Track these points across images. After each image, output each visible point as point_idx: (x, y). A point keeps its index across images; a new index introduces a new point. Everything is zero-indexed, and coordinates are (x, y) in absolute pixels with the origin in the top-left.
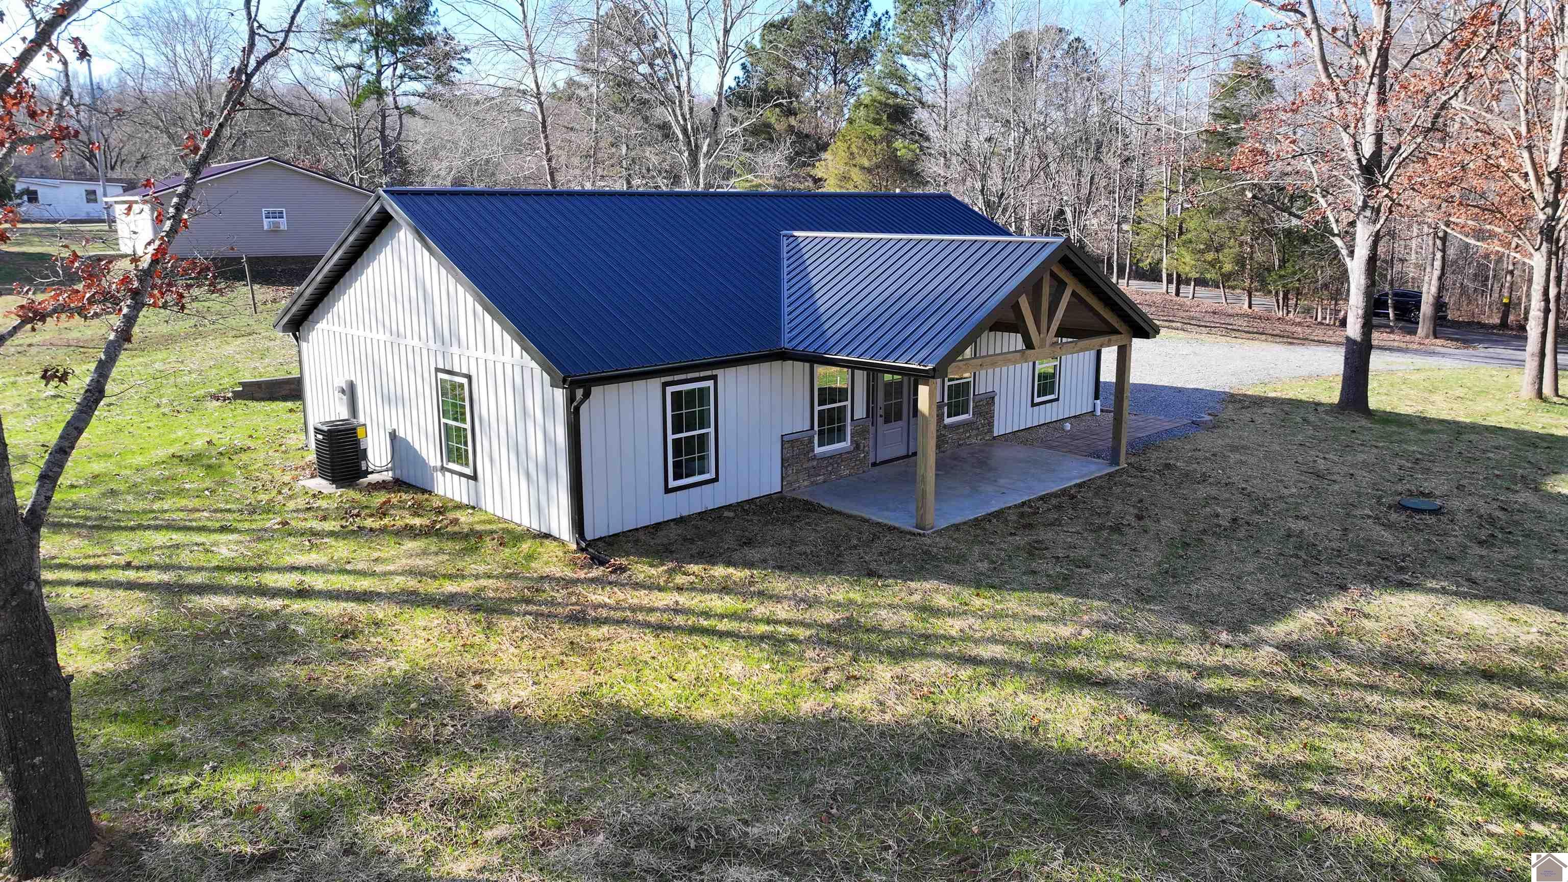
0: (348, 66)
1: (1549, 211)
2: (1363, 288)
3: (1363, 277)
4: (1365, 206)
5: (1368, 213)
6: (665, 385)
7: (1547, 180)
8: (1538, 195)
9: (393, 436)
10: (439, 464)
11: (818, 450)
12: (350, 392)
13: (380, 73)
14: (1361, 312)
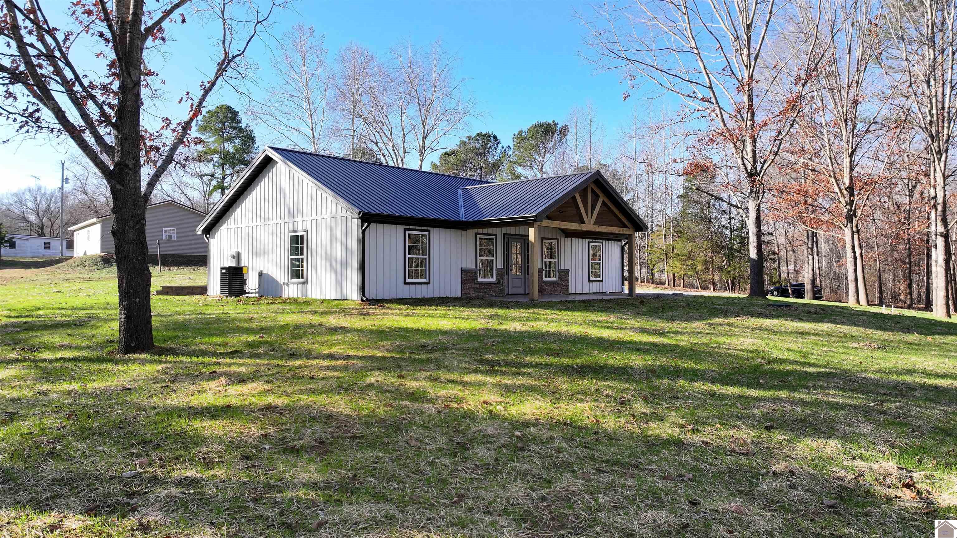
0: (206, 175)
1: (848, 207)
2: (755, 233)
3: (755, 227)
4: (751, 192)
5: (753, 195)
6: (405, 230)
7: (845, 192)
8: (842, 200)
9: (261, 274)
10: (286, 281)
11: (480, 279)
12: (238, 257)
13: (224, 178)
14: (755, 245)
